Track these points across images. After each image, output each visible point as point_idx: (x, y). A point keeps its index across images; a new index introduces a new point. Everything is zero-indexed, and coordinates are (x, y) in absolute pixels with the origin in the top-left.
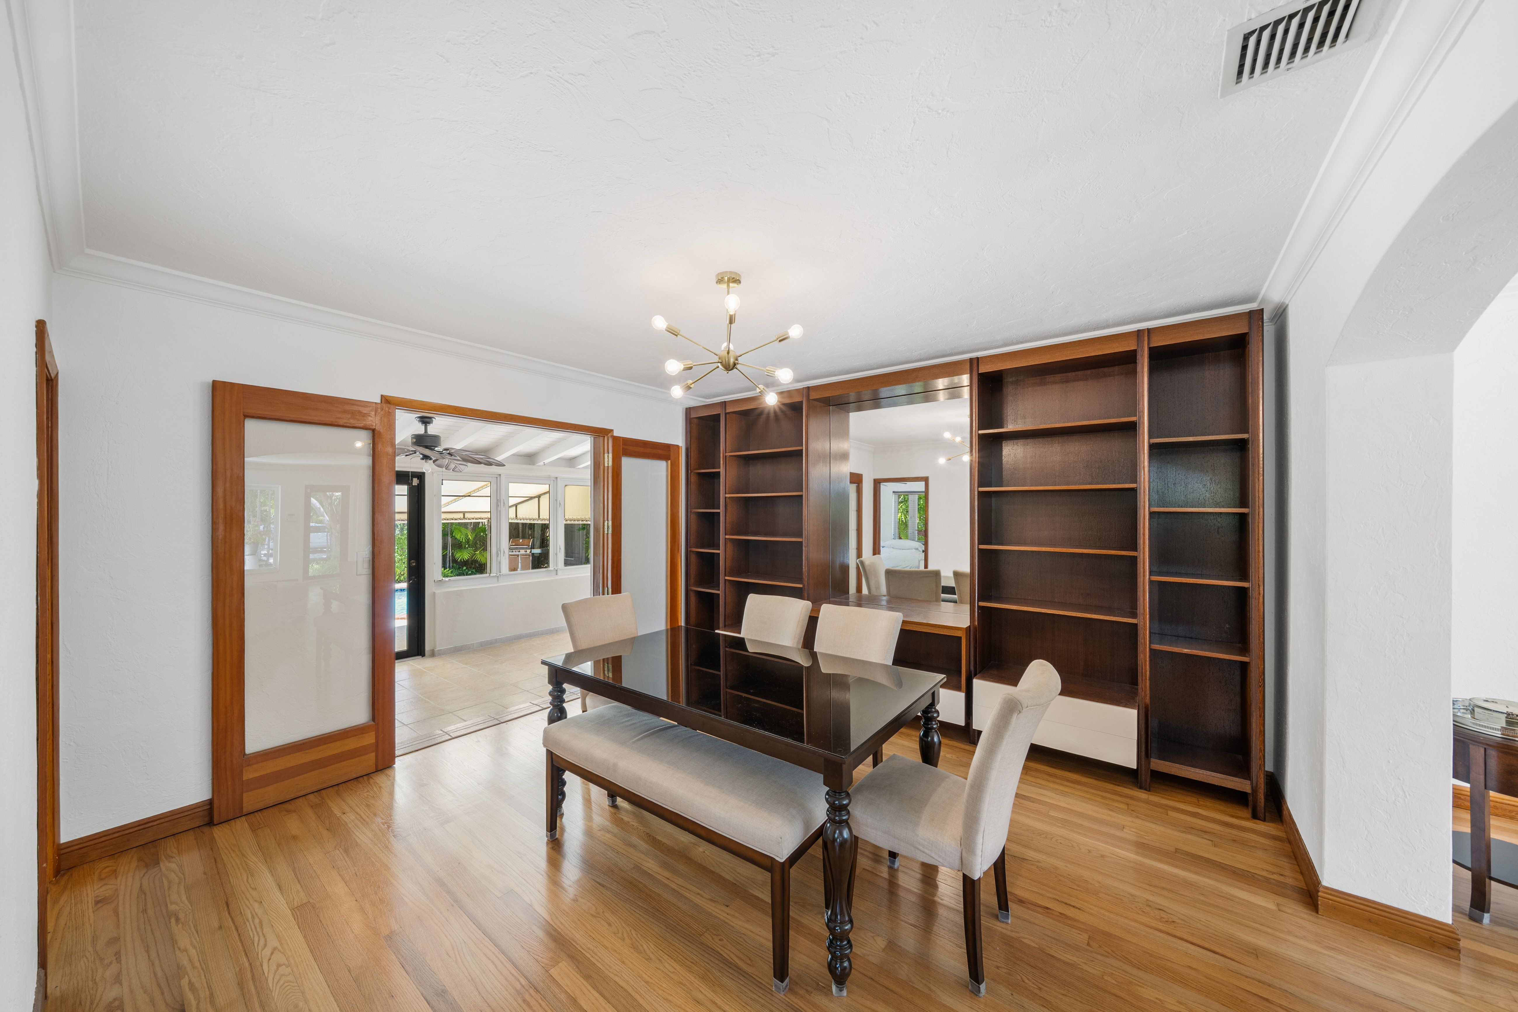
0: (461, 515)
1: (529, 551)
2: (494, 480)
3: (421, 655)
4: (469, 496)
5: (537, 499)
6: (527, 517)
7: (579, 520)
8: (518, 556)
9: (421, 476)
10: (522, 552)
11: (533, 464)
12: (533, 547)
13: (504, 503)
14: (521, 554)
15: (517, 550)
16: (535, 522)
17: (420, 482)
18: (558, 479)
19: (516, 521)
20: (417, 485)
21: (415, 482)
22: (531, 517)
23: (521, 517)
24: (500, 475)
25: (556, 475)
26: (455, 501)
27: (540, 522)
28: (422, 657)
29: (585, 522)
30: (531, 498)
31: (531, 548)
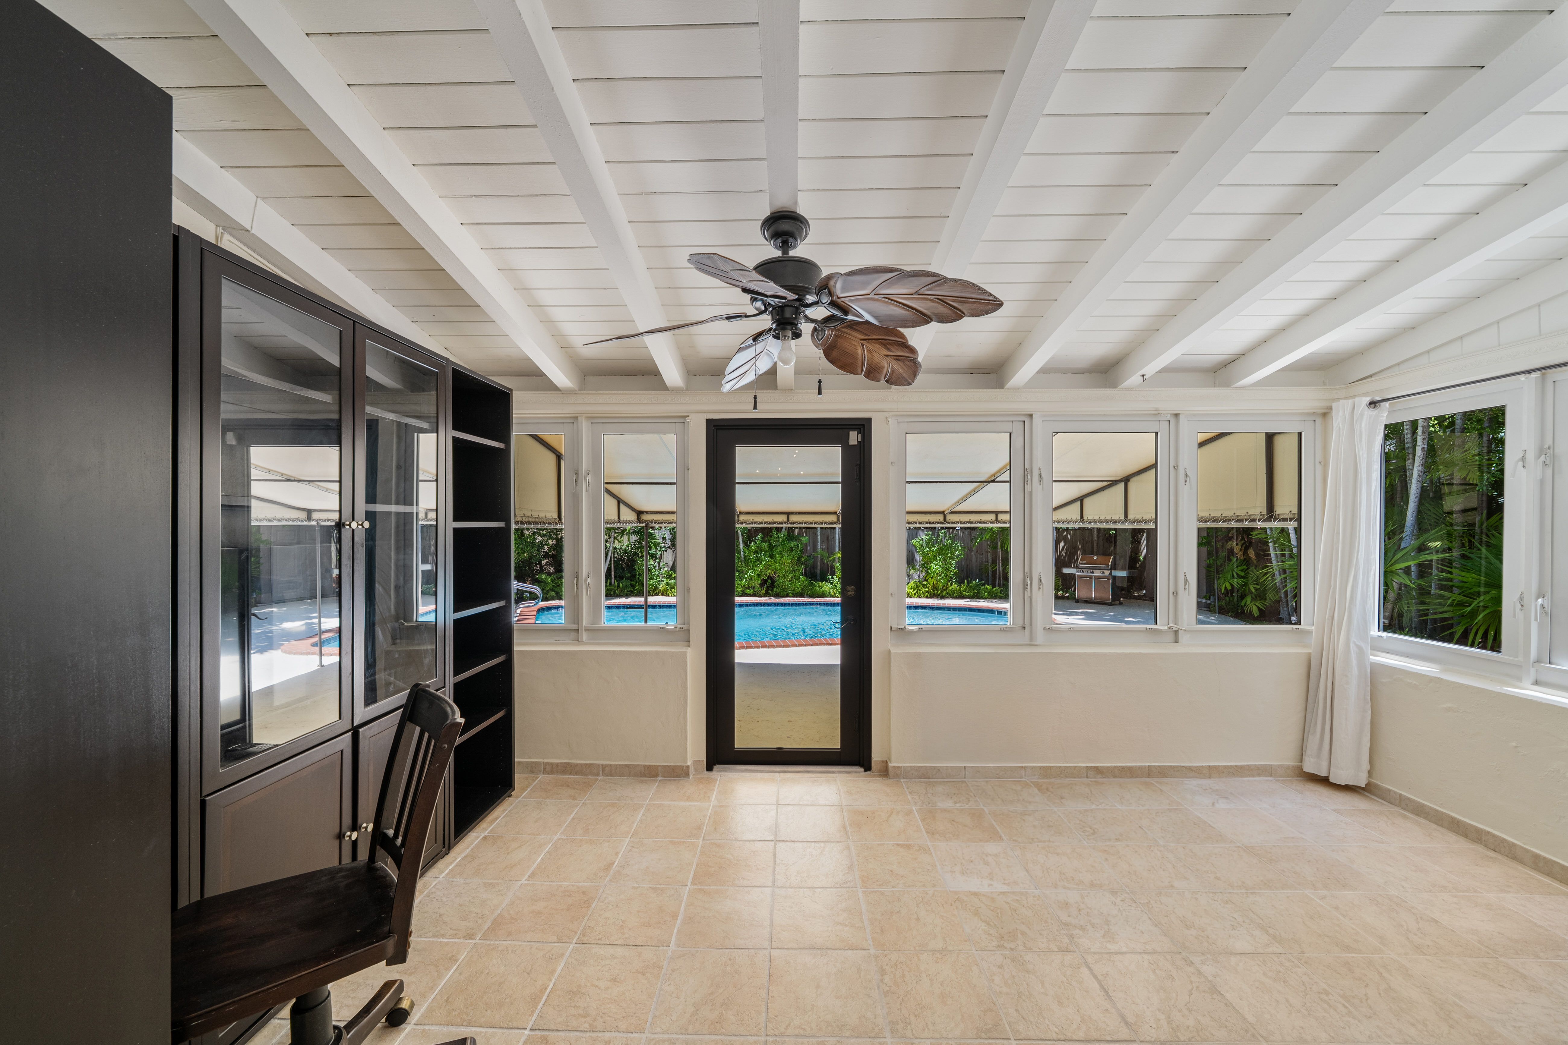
0: (992, 517)
1: (1107, 573)
2: (1017, 429)
3: (862, 766)
4: (993, 481)
5: (1121, 486)
6: (1103, 518)
7: (1229, 520)
8: (1091, 578)
9: (863, 426)
10: (1097, 573)
11: (1114, 385)
12: (1114, 567)
13: (1040, 476)
14: (1095, 576)
15: (1089, 571)
16: (1119, 526)
17: (863, 437)
18: (1181, 417)
19: (1081, 525)
20: (856, 443)
21: (854, 438)
22: (1109, 518)
23: (1090, 518)
24: (1031, 416)
25: (1175, 408)
26: (974, 492)
27: (1127, 526)
28: (866, 771)
29: (1247, 524)
30: (1113, 483)
31: (1111, 569)
